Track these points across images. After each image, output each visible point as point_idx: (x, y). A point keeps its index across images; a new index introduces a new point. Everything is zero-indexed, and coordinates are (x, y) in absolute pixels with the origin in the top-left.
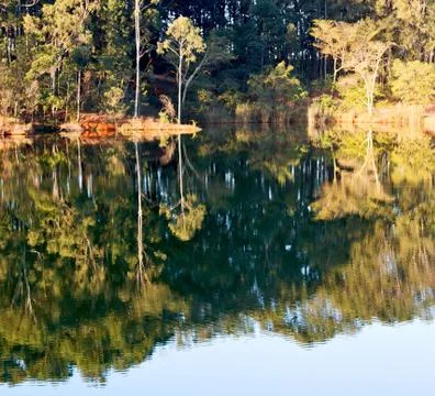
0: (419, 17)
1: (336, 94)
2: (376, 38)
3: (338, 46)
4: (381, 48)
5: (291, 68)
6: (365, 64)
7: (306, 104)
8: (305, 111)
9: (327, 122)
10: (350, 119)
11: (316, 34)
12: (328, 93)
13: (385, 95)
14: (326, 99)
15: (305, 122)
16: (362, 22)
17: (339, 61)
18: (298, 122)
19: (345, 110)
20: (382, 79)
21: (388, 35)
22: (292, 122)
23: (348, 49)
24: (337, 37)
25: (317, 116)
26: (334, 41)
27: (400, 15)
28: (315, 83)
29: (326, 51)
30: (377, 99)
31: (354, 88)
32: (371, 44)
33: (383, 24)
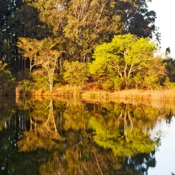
0: (77, 37)
1: (31, 79)
2: (53, 49)
3: (32, 53)
4: (57, 54)
5: (6, 64)
6: (48, 63)
7: (15, 85)
8: (14, 89)
9: (27, 95)
10: (40, 94)
11: (20, 45)
12: (27, 78)
13: (59, 80)
14: (26, 82)
15: (14, 95)
16: (46, 40)
17: (33, 61)
18: (10, 95)
19: (37, 88)
20: (57, 71)
21: (60, 47)
22: (6, 95)
23: (38, 54)
24: (32, 47)
25: (21, 92)
26: (30, 50)
27: (67, 35)
28: (19, 73)
29: (26, 55)
30: (55, 82)
31: (41, 76)
32: (51, 52)
33: (57, 41)
